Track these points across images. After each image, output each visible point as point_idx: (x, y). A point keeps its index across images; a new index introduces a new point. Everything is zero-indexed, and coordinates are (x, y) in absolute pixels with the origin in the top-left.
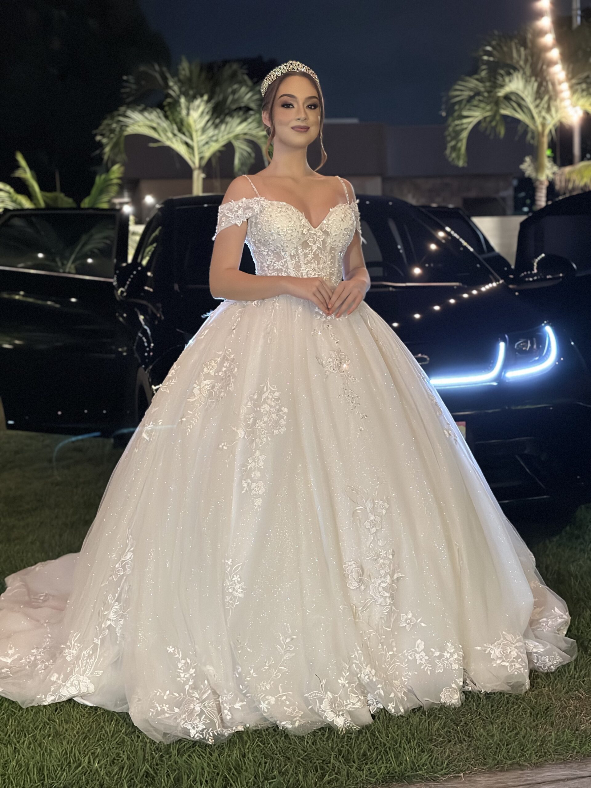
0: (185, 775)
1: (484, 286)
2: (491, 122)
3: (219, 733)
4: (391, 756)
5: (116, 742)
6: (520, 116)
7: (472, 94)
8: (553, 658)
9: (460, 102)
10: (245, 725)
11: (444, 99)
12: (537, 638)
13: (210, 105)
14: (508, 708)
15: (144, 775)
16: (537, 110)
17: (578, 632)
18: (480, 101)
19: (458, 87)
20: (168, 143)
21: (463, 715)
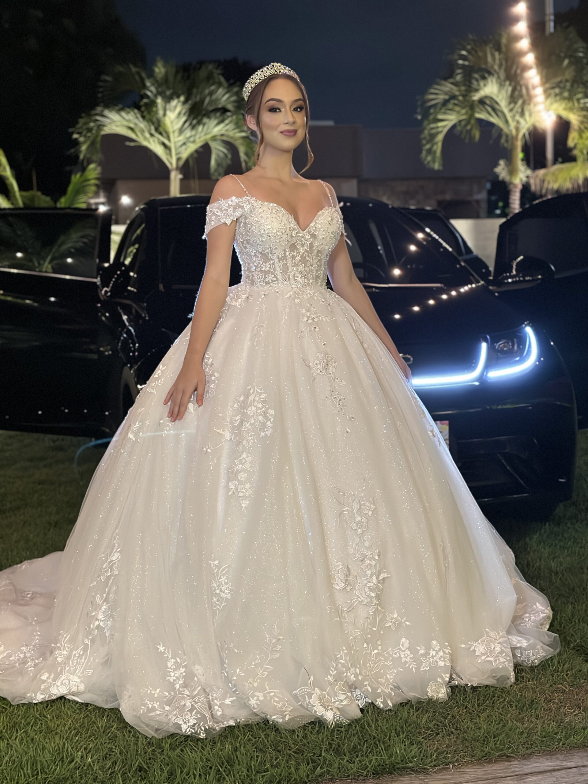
0: (178, 768)
1: (463, 288)
2: (466, 125)
3: (211, 727)
4: (382, 749)
5: (108, 738)
6: (494, 120)
7: (447, 97)
8: (537, 652)
9: (435, 105)
10: (236, 720)
11: (419, 103)
12: (520, 633)
13: (187, 106)
14: (493, 701)
15: (137, 769)
16: (511, 114)
17: (560, 627)
18: (455, 104)
19: (433, 91)
20: (145, 143)
21: (450, 708)
